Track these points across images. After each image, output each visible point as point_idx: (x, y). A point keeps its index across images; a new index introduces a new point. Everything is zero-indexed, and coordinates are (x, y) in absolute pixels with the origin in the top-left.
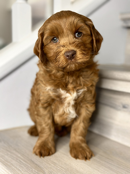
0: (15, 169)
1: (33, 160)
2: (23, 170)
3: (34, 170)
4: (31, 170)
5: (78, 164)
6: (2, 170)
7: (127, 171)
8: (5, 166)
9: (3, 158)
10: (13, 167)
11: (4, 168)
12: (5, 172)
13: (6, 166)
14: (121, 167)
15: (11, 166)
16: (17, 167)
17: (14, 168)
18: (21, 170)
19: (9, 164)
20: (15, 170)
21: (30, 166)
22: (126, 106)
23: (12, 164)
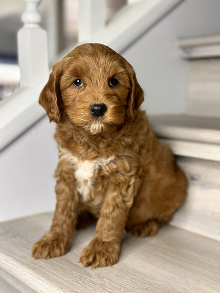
0: (47, 272)
1: (69, 260)
2: (59, 274)
3: (74, 272)
4: (70, 272)
5: (134, 262)
6: (29, 275)
7: (204, 268)
8: (31, 270)
9: (25, 260)
10: (43, 270)
11: (31, 273)
12: (34, 278)
13: (33, 270)
14: (195, 263)
15: (41, 269)
16: (50, 270)
17: (45, 271)
18: (57, 274)
19: (37, 267)
20: (48, 274)
21: (67, 268)
22: (196, 177)
23: (41, 267)
